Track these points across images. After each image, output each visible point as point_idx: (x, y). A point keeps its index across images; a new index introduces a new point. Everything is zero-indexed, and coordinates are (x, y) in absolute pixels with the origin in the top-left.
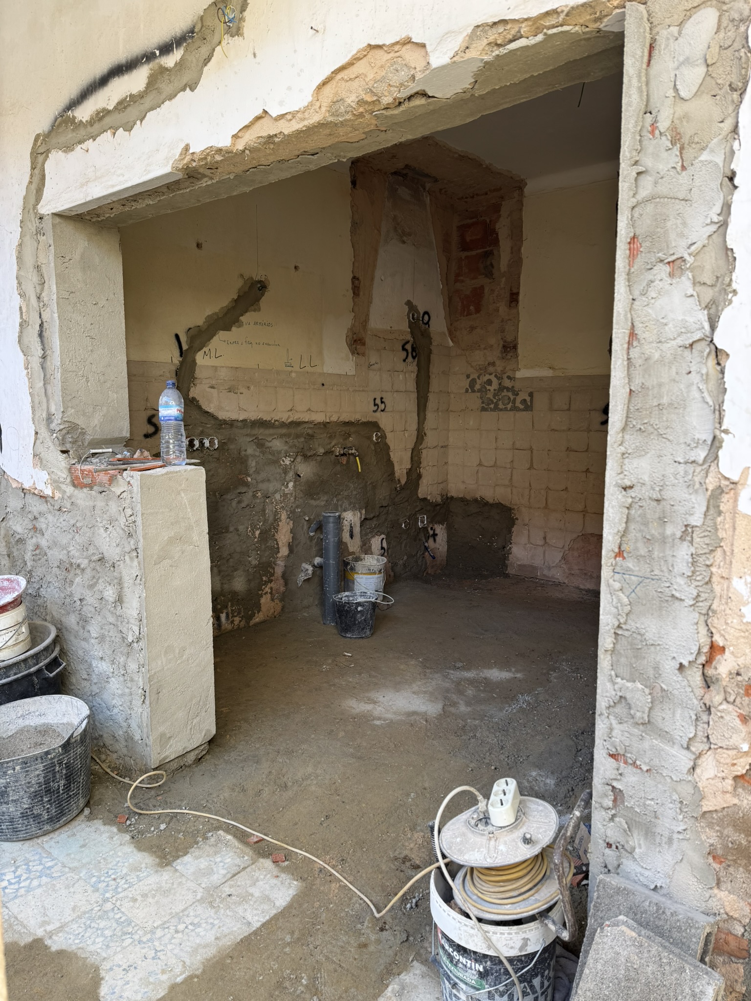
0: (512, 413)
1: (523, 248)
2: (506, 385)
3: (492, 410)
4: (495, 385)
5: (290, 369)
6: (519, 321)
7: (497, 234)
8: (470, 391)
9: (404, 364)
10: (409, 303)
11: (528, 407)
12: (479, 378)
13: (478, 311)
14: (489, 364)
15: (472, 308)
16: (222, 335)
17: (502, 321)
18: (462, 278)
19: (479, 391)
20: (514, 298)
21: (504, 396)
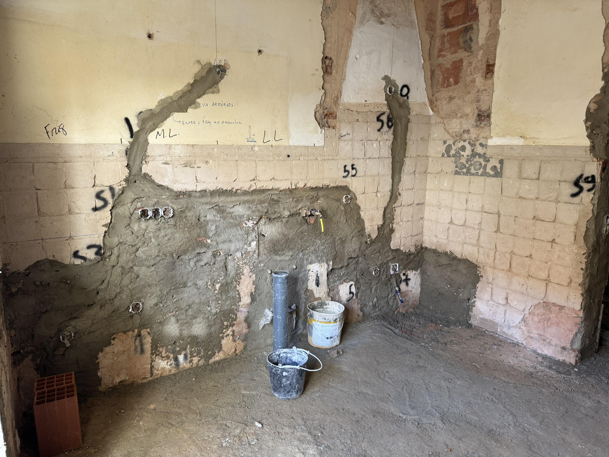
0: (482, 178)
1: (500, 21)
2: (478, 152)
3: (464, 174)
4: (468, 151)
5: (252, 144)
6: (493, 91)
7: (477, 9)
8: (446, 155)
9: (379, 133)
10: (386, 78)
11: (498, 173)
12: (454, 144)
13: (456, 82)
14: (464, 132)
15: (451, 80)
16: (177, 116)
17: (478, 92)
18: (443, 53)
19: (454, 156)
20: (490, 69)
21: (476, 162)
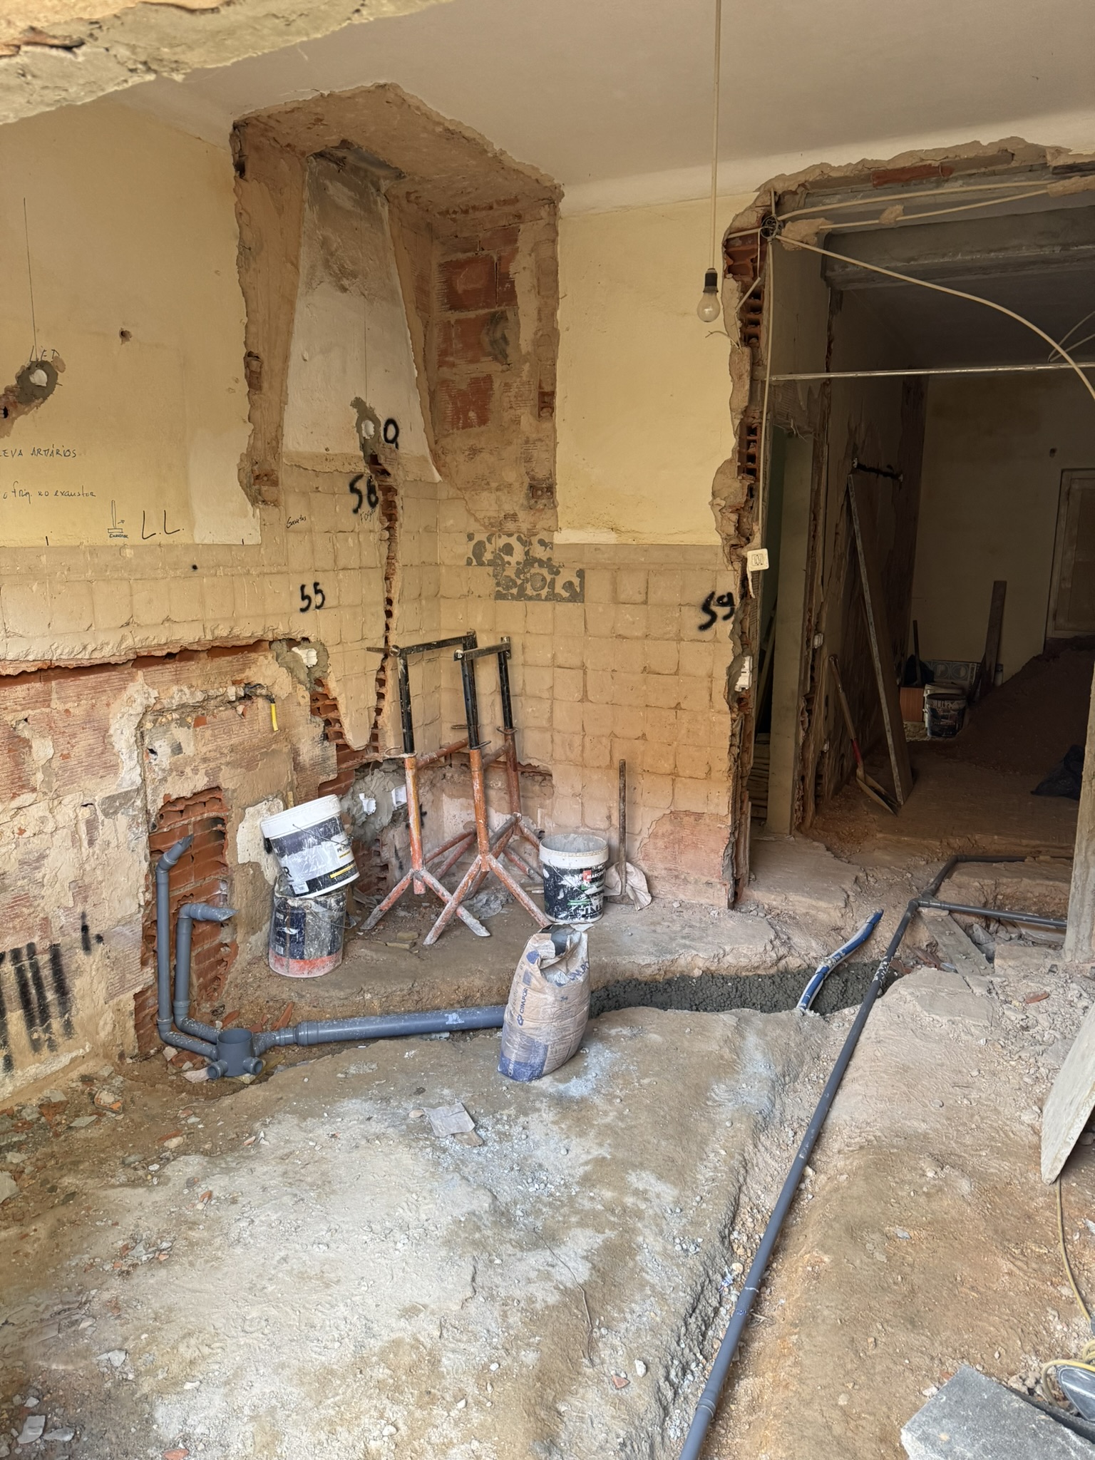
0: (549, 605)
1: (559, 312)
2: (538, 556)
3: (514, 598)
4: (518, 555)
5: (120, 541)
6: (556, 444)
7: (512, 283)
8: (474, 563)
9: (354, 516)
10: (358, 403)
11: (576, 595)
12: (489, 540)
13: (483, 421)
14: (505, 517)
15: (472, 414)
17: (527, 442)
18: (451, 359)
19: (491, 563)
20: (546, 402)
21: (535, 574)
